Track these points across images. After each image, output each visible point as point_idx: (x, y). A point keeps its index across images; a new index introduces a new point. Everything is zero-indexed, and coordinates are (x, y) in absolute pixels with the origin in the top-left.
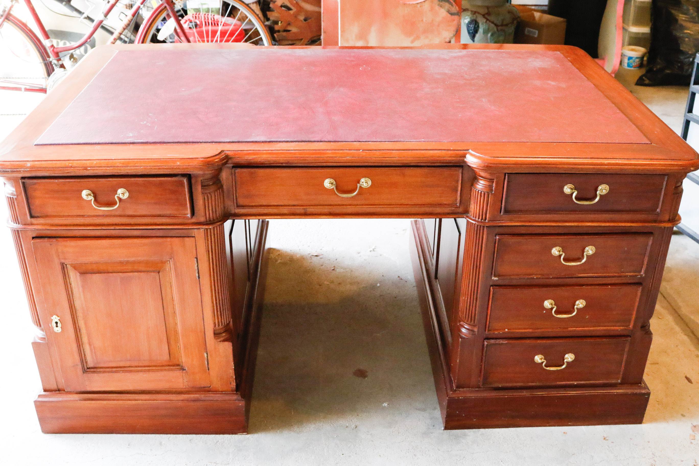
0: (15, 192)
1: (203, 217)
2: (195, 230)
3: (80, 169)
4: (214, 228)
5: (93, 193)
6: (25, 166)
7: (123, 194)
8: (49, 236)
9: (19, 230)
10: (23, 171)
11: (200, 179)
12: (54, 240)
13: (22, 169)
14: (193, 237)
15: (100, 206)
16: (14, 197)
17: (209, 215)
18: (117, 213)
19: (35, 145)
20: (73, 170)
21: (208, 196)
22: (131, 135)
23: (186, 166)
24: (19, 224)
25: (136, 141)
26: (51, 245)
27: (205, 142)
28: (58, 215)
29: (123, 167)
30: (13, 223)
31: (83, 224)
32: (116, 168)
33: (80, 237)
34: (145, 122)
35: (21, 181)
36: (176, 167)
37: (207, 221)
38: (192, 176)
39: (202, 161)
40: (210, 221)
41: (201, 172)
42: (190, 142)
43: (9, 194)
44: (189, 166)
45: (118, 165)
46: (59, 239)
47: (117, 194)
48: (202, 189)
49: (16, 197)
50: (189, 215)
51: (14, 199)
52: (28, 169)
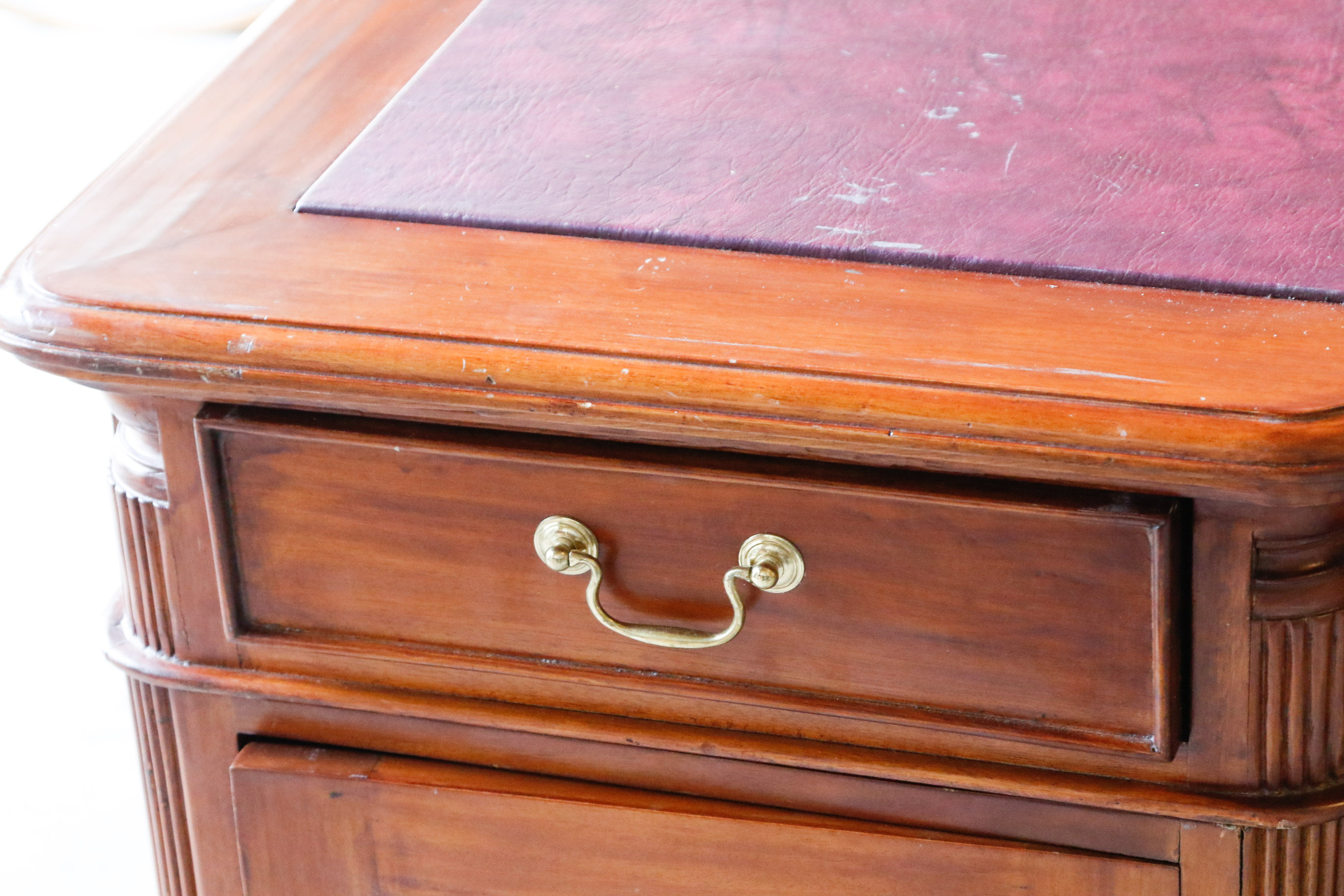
0: (162, 476)
1: (1242, 755)
2: (1186, 826)
3: (537, 400)
4: (1303, 832)
5: (600, 534)
6: (225, 352)
7: (772, 567)
8: (332, 739)
9: (170, 686)
10: (213, 377)
11: (1244, 535)
12: (356, 771)
13: (210, 368)
14: (1166, 863)
15: (628, 614)
16: (157, 503)
17: (1283, 746)
18: (727, 669)
19: (301, 211)
20: (491, 402)
21: (1286, 635)
22: (858, 199)
23: (1169, 455)
24: (172, 652)
25: (881, 245)
26: (335, 795)
27: (1301, 296)
28: (389, 632)
29: (782, 418)
30: (137, 642)
31: (526, 700)
32: (746, 421)
33: (502, 771)
34: (951, 111)
35: (200, 424)
36: (1103, 456)
37: (1263, 784)
38: (1201, 510)
39: (1276, 435)
40: (1284, 781)
41: (1259, 498)
42: (1207, 287)
43: (132, 480)
44: (1185, 455)
45: (756, 400)
46: (384, 769)
47: (735, 564)
48: (1252, 589)
49: (166, 505)
50: (1156, 740)
51: (158, 514)
52: (241, 371)
